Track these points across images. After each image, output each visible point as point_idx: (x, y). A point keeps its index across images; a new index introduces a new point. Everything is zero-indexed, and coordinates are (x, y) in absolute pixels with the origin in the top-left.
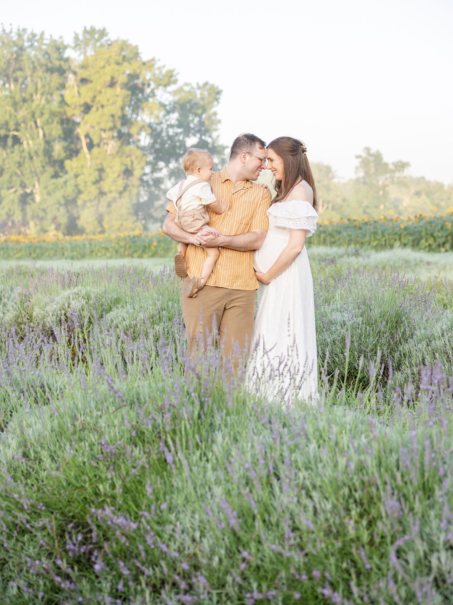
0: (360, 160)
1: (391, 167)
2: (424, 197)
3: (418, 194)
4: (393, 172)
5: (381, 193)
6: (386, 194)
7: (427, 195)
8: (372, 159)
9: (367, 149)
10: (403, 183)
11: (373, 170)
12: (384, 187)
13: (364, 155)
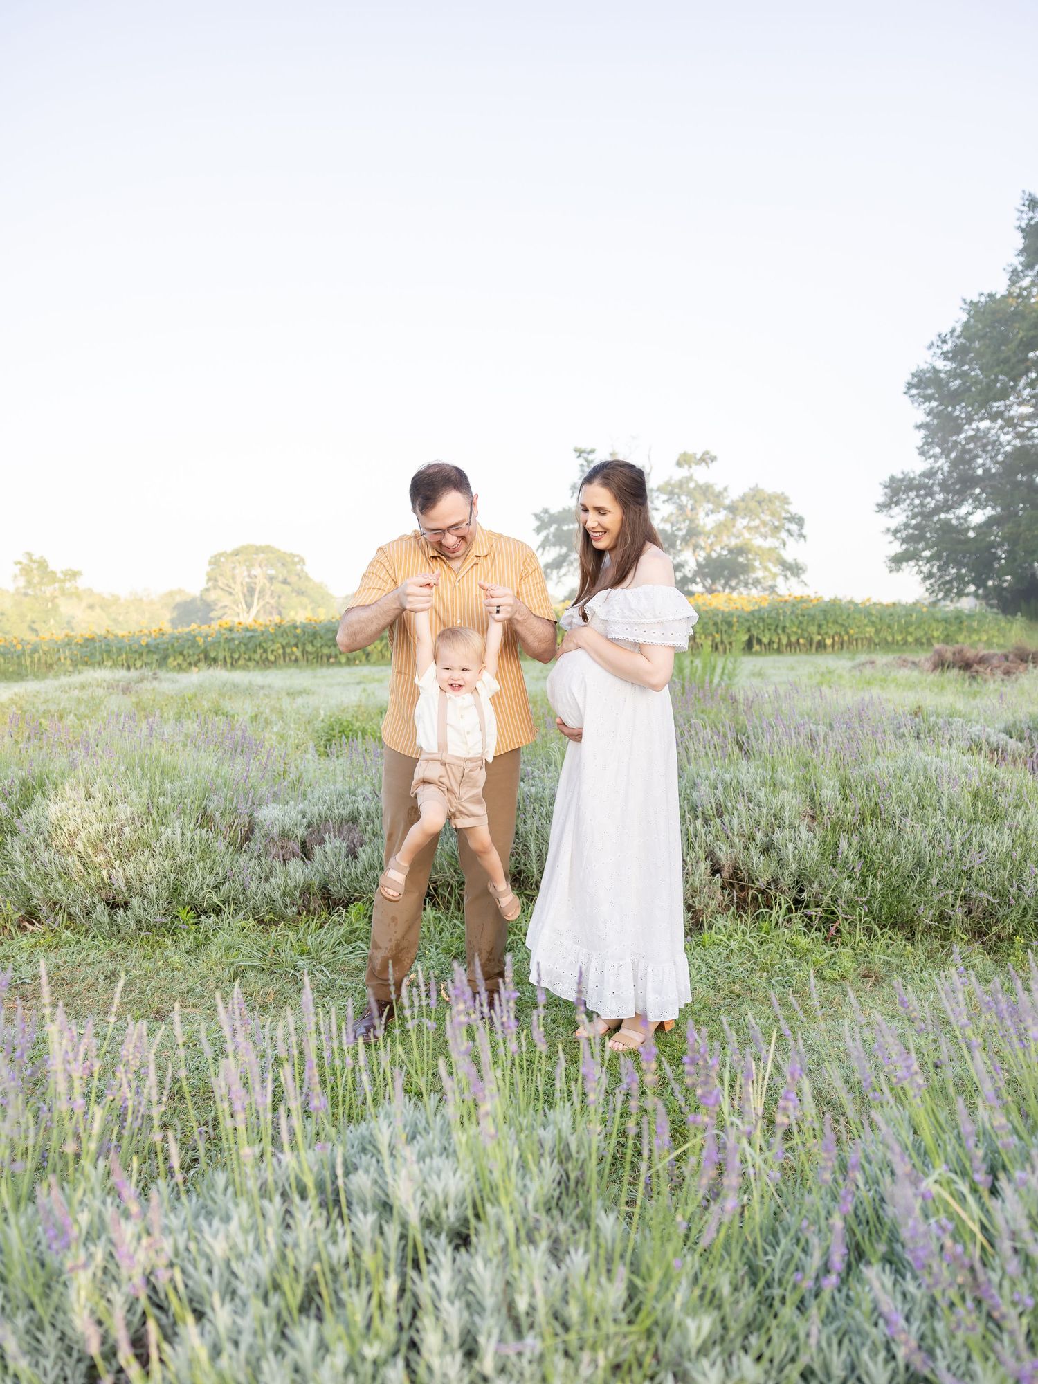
0: (19, 566)
1: (60, 575)
2: (98, 610)
3: (91, 607)
4: (63, 581)
5: (50, 605)
6: (56, 608)
7: (102, 608)
8: (35, 566)
9: (29, 555)
10: (77, 595)
11: (36, 580)
12: (53, 599)
13: (25, 561)
